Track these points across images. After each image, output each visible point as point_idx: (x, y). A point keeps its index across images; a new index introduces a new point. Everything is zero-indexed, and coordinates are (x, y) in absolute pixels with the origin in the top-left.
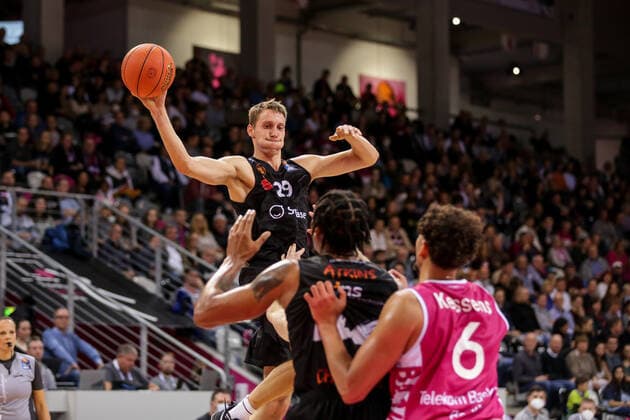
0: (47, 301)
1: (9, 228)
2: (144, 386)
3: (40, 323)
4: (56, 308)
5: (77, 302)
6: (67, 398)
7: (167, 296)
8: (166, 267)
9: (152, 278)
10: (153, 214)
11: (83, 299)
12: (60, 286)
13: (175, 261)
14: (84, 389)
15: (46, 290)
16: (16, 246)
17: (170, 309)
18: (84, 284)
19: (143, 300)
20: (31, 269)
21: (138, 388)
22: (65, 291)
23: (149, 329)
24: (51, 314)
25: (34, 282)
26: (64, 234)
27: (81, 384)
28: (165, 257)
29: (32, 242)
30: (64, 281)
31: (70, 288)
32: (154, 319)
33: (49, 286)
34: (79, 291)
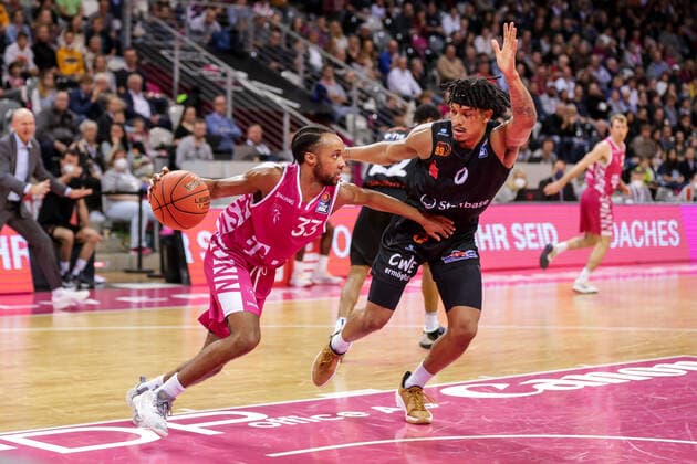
0: (209, 89)
3: (205, 107)
4: (216, 95)
5: (235, 92)
7: (309, 88)
8: (307, 63)
10: (299, 22)
11: (239, 89)
12: (221, 79)
13: (316, 58)
14: (237, 160)
15: (210, 82)
16: (186, 46)
18: (242, 76)
19: (289, 90)
20: (200, 65)
22: (224, 83)
23: (291, 115)
24: (212, 100)
25: (201, 75)
26: (227, 37)
28: (307, 56)
29: (200, 44)
30: (225, 75)
31: (229, 81)
32: (296, 105)
33: (212, 79)
34: (237, 83)
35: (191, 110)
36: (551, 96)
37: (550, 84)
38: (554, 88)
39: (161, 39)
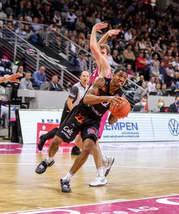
0: (29, 59)
1: (18, 34)
2: (61, 90)
5: (40, 60)
6: (36, 93)
7: (70, 60)
8: (70, 50)
9: (65, 54)
11: (42, 60)
12: (34, 55)
14: (42, 90)
15: (30, 56)
17: (71, 64)
18: (42, 54)
19: (62, 61)
20: (25, 49)
21: (60, 91)
22: (36, 57)
23: (64, 71)
25: (26, 53)
26: (36, 37)
27: (41, 88)
28: (70, 47)
29: (25, 39)
30: (36, 53)
31: (38, 56)
32: (66, 68)
33: (30, 54)
34: (41, 57)
35: (21, 67)
36: (170, 68)
37: (170, 63)
38: (171, 65)
39: (9, 37)
